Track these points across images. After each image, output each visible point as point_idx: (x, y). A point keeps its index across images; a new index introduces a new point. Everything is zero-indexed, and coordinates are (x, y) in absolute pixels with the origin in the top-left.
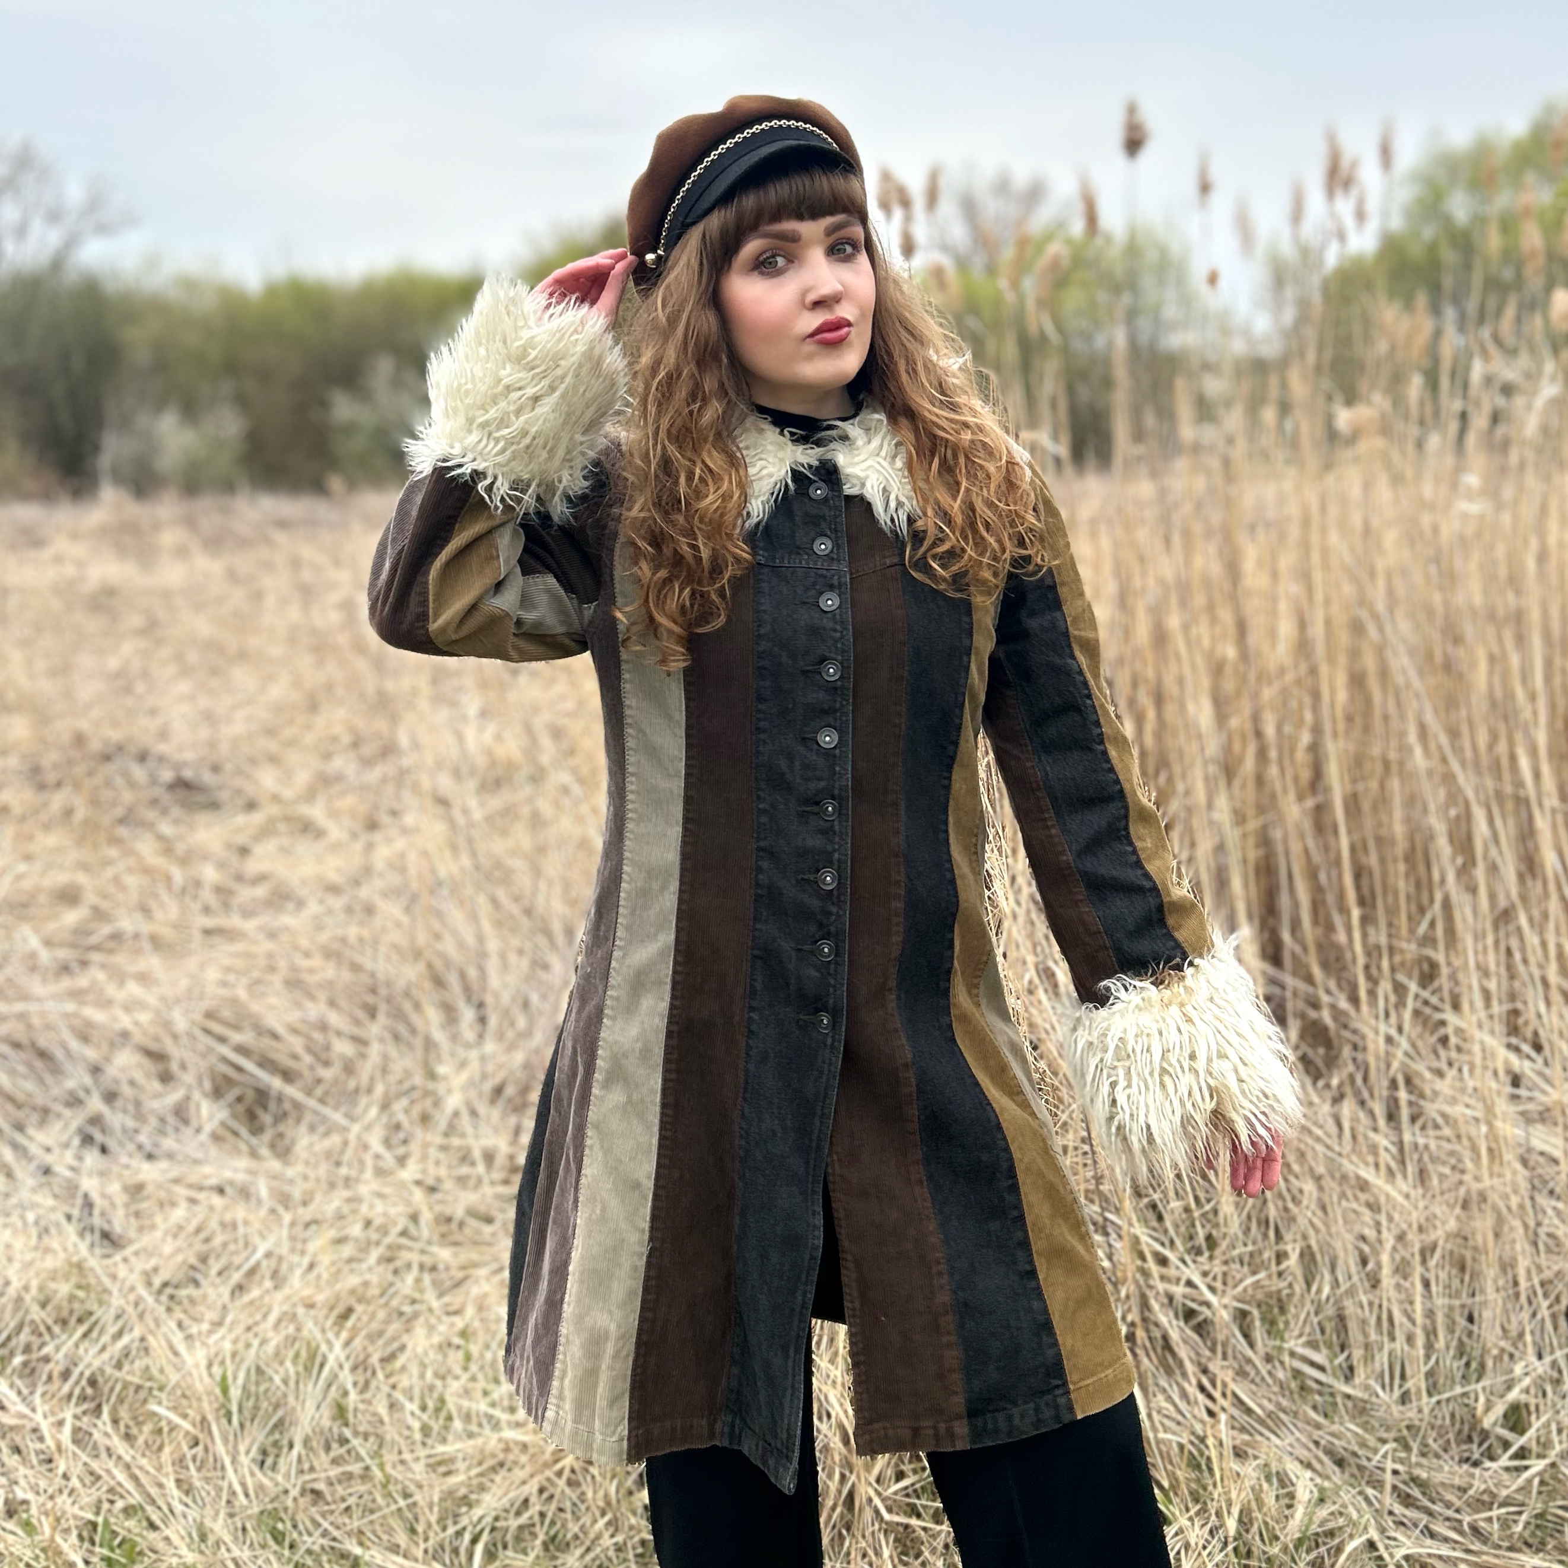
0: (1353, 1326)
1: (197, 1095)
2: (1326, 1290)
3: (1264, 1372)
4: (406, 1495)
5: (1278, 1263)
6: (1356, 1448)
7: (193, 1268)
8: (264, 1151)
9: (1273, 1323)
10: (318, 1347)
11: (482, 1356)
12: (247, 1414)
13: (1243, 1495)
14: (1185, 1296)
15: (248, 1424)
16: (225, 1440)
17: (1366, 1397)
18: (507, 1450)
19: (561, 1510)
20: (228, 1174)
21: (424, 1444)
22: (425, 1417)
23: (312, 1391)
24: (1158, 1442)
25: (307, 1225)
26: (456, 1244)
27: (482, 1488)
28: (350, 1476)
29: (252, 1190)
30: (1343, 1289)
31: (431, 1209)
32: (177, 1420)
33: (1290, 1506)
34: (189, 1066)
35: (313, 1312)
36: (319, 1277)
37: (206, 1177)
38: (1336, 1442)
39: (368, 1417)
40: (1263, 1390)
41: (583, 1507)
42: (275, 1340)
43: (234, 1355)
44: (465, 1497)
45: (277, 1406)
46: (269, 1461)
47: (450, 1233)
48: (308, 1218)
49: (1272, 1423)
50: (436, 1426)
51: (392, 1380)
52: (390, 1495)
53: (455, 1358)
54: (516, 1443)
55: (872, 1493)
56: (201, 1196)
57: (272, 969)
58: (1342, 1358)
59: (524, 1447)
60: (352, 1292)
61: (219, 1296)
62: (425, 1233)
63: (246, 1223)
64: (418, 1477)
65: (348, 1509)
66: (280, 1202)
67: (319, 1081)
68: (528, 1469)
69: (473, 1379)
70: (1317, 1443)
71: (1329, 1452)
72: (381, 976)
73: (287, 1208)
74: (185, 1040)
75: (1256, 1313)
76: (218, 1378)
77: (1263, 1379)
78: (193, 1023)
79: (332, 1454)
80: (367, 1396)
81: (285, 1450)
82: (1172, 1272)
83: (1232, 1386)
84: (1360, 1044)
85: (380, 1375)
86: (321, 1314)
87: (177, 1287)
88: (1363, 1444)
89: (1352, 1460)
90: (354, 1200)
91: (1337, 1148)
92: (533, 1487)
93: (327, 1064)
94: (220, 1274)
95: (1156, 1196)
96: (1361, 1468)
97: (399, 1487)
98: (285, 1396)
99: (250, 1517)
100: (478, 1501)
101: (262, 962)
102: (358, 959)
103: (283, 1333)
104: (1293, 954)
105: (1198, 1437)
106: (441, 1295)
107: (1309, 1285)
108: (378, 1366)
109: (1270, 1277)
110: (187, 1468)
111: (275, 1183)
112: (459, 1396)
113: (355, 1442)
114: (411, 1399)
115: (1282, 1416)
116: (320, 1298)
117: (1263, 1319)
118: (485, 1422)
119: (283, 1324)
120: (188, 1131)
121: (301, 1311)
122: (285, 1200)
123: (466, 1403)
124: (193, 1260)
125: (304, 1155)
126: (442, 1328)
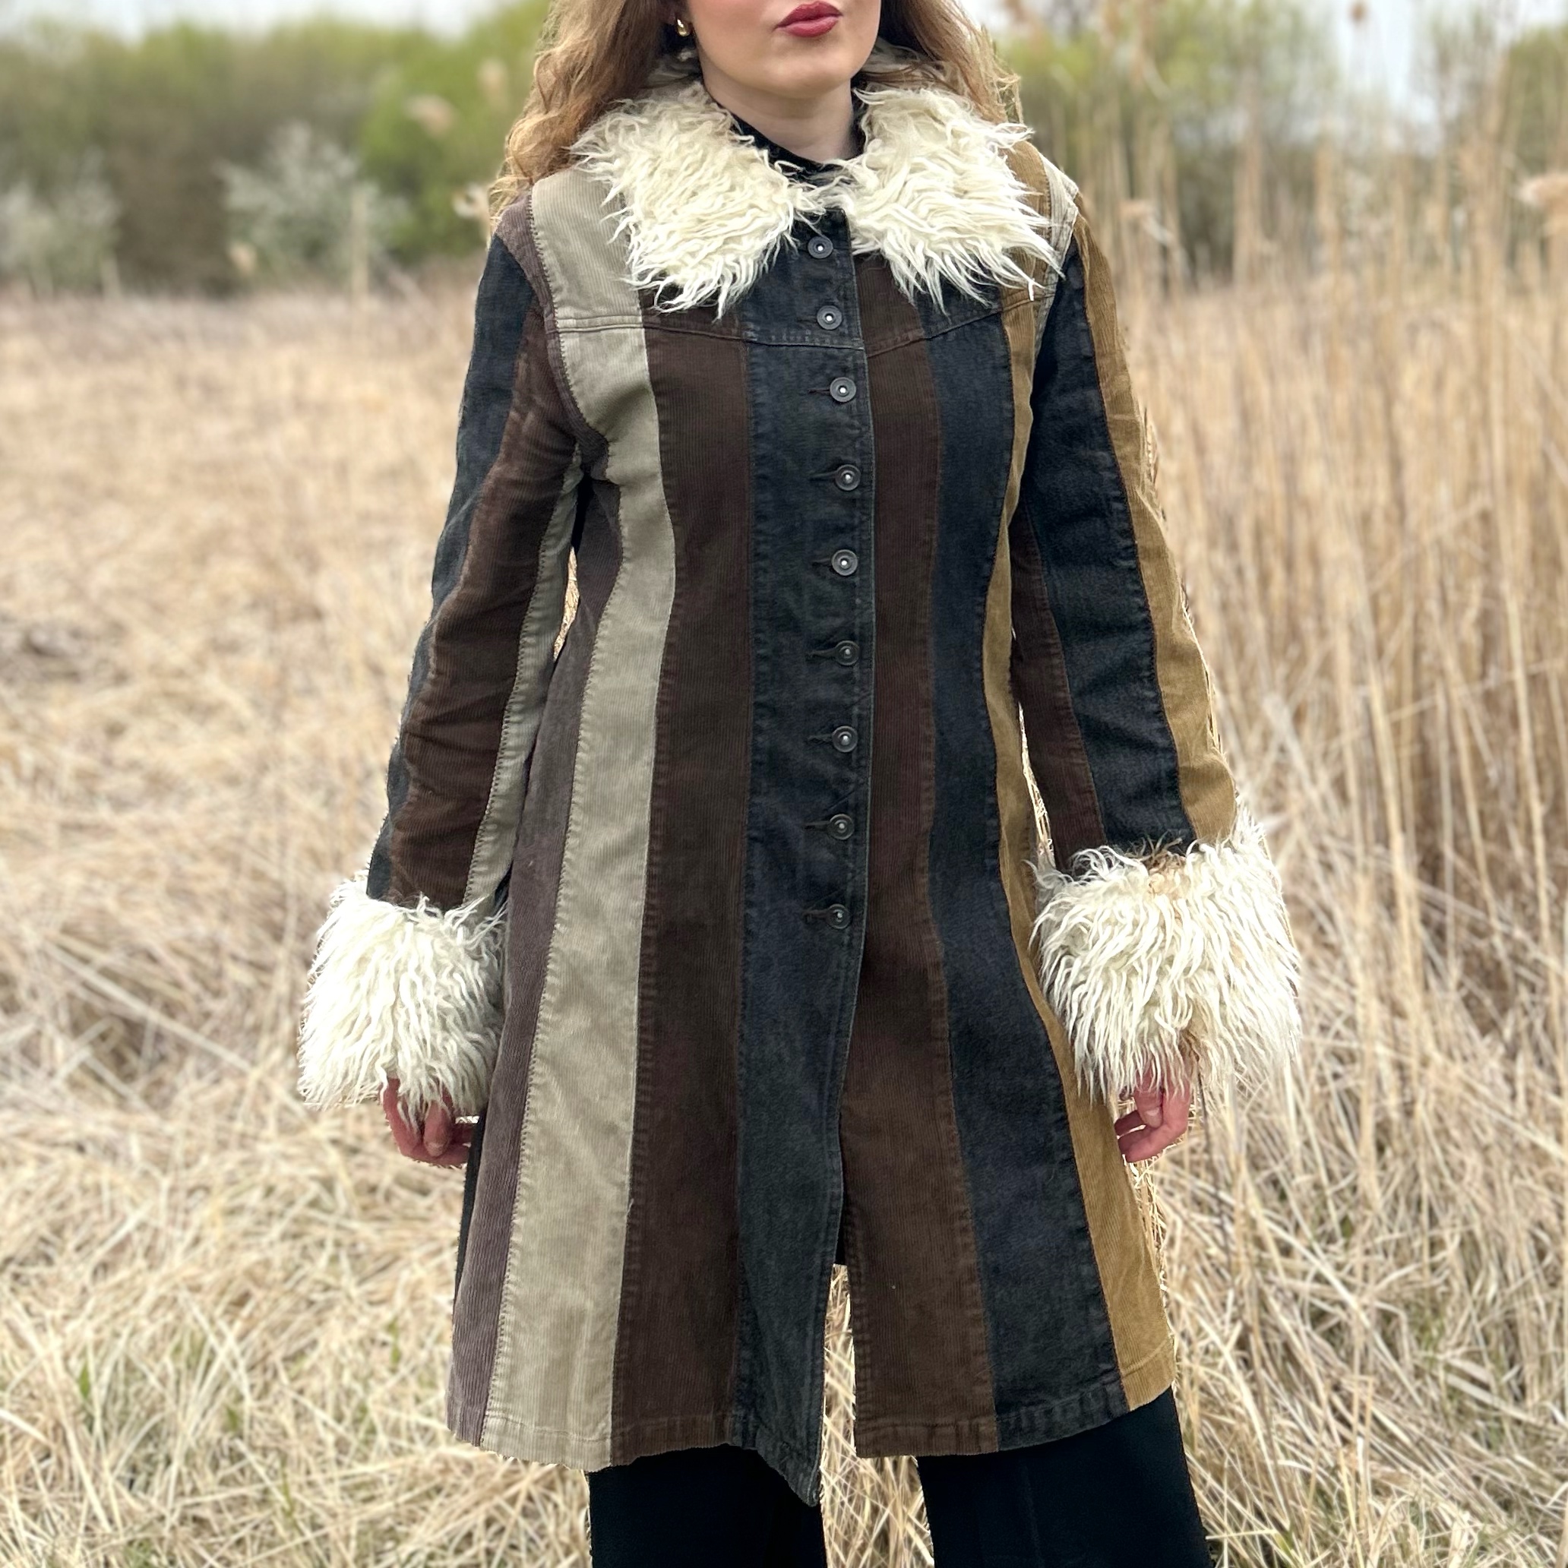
0: (1525, 1334)
1: (50, 1029)
2: (1493, 1289)
3: (1412, 1390)
4: (315, 1526)
5: (1432, 1254)
6: (1527, 1486)
7: (44, 1240)
8: (136, 1102)
9: (1424, 1329)
10: (204, 1340)
11: (413, 1355)
12: (113, 1420)
13: (1384, 1539)
14: (1313, 1295)
15: (114, 1434)
16: (85, 1452)
17: (1541, 1423)
18: (446, 1470)
19: (513, 1547)
20: (89, 1128)
21: (339, 1463)
22: (340, 1429)
23: (197, 1393)
24: (1277, 1470)
25: (191, 1192)
26: (382, 1219)
27: (413, 1520)
28: (244, 1500)
29: (121, 1149)
30: (1513, 1287)
31: (350, 1175)
32: (23, 1425)
33: (1443, 1555)
34: (41, 992)
35: (198, 1297)
36: (206, 1253)
37: (61, 1132)
38: (1501, 1477)
39: (267, 1427)
40: (1411, 1412)
41: (542, 1544)
42: (149, 1330)
43: (97, 1346)
44: (391, 1529)
45: (151, 1412)
46: (140, 1480)
47: (375, 1205)
48: (191, 1183)
49: (1421, 1453)
50: (354, 1440)
51: (298, 1384)
52: (295, 1525)
53: (380, 1358)
54: (458, 1461)
55: (912, 1532)
56: (54, 1154)
57: (149, 874)
58: (1510, 1374)
59: (468, 1467)
60: (249, 1274)
61: (79, 1276)
62: (343, 1204)
63: (112, 1187)
64: (330, 1503)
65: (240, 1542)
66: (156, 1164)
67: (207, 1015)
68: (474, 1495)
69: (403, 1381)
70: (1477, 1480)
71: (1495, 1491)
72: (290, 888)
73: (165, 1172)
74: (36, 961)
75: (1403, 1316)
76: (77, 1373)
77: (1410, 1398)
78: (46, 938)
79: (221, 1474)
80: (268, 1402)
81: (161, 1466)
82: (1297, 1263)
83: (1372, 1408)
84: (1540, 984)
85: (284, 1377)
86: (210, 1298)
87: (22, 1264)
88: (1537, 1482)
89: (1523, 1502)
90: (251, 1163)
91: (1508, 1110)
92: (478, 1517)
93: (217, 994)
94: (79, 1249)
95: (1278, 1169)
96: (1534, 1511)
97: (307, 1515)
98: (163, 1399)
99: (114, 1548)
100: (407, 1535)
101: (137, 865)
102: (262, 865)
103: (161, 1321)
104: (1456, 872)
105: (1328, 1468)
106: (362, 1281)
107: (1470, 1283)
108: (280, 1367)
109: (1420, 1270)
110: (36, 1487)
111: (148, 1141)
112: (386, 1404)
113: (252, 1458)
114: (323, 1407)
115: (1434, 1444)
116: (208, 1279)
117: (1412, 1324)
118: (417, 1436)
119: (160, 1311)
120: (39, 1075)
121: (183, 1295)
122: (162, 1160)
123: (393, 1414)
124: (45, 1232)
125: (188, 1105)
126: (364, 1321)
